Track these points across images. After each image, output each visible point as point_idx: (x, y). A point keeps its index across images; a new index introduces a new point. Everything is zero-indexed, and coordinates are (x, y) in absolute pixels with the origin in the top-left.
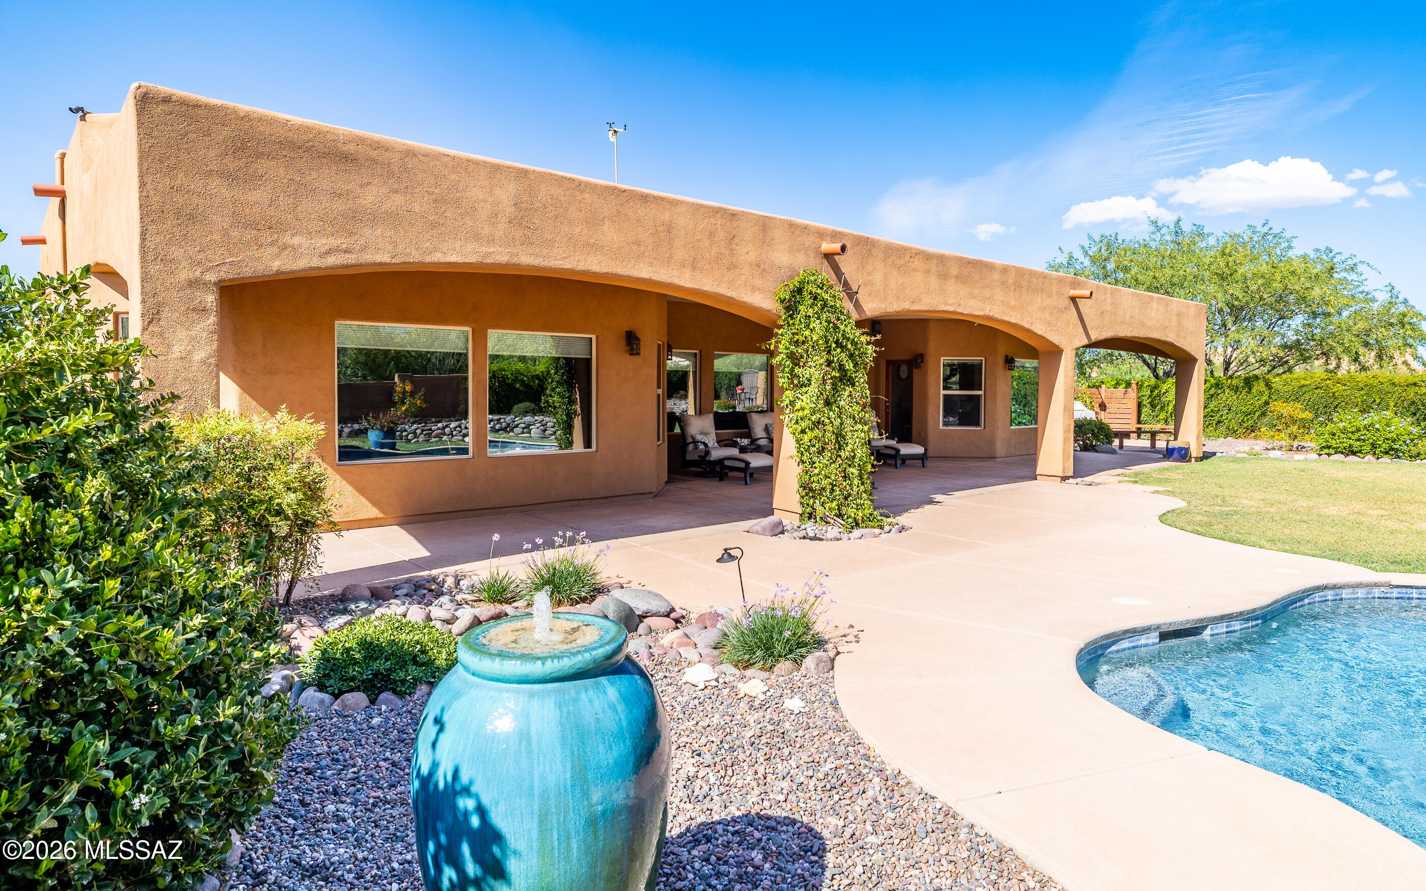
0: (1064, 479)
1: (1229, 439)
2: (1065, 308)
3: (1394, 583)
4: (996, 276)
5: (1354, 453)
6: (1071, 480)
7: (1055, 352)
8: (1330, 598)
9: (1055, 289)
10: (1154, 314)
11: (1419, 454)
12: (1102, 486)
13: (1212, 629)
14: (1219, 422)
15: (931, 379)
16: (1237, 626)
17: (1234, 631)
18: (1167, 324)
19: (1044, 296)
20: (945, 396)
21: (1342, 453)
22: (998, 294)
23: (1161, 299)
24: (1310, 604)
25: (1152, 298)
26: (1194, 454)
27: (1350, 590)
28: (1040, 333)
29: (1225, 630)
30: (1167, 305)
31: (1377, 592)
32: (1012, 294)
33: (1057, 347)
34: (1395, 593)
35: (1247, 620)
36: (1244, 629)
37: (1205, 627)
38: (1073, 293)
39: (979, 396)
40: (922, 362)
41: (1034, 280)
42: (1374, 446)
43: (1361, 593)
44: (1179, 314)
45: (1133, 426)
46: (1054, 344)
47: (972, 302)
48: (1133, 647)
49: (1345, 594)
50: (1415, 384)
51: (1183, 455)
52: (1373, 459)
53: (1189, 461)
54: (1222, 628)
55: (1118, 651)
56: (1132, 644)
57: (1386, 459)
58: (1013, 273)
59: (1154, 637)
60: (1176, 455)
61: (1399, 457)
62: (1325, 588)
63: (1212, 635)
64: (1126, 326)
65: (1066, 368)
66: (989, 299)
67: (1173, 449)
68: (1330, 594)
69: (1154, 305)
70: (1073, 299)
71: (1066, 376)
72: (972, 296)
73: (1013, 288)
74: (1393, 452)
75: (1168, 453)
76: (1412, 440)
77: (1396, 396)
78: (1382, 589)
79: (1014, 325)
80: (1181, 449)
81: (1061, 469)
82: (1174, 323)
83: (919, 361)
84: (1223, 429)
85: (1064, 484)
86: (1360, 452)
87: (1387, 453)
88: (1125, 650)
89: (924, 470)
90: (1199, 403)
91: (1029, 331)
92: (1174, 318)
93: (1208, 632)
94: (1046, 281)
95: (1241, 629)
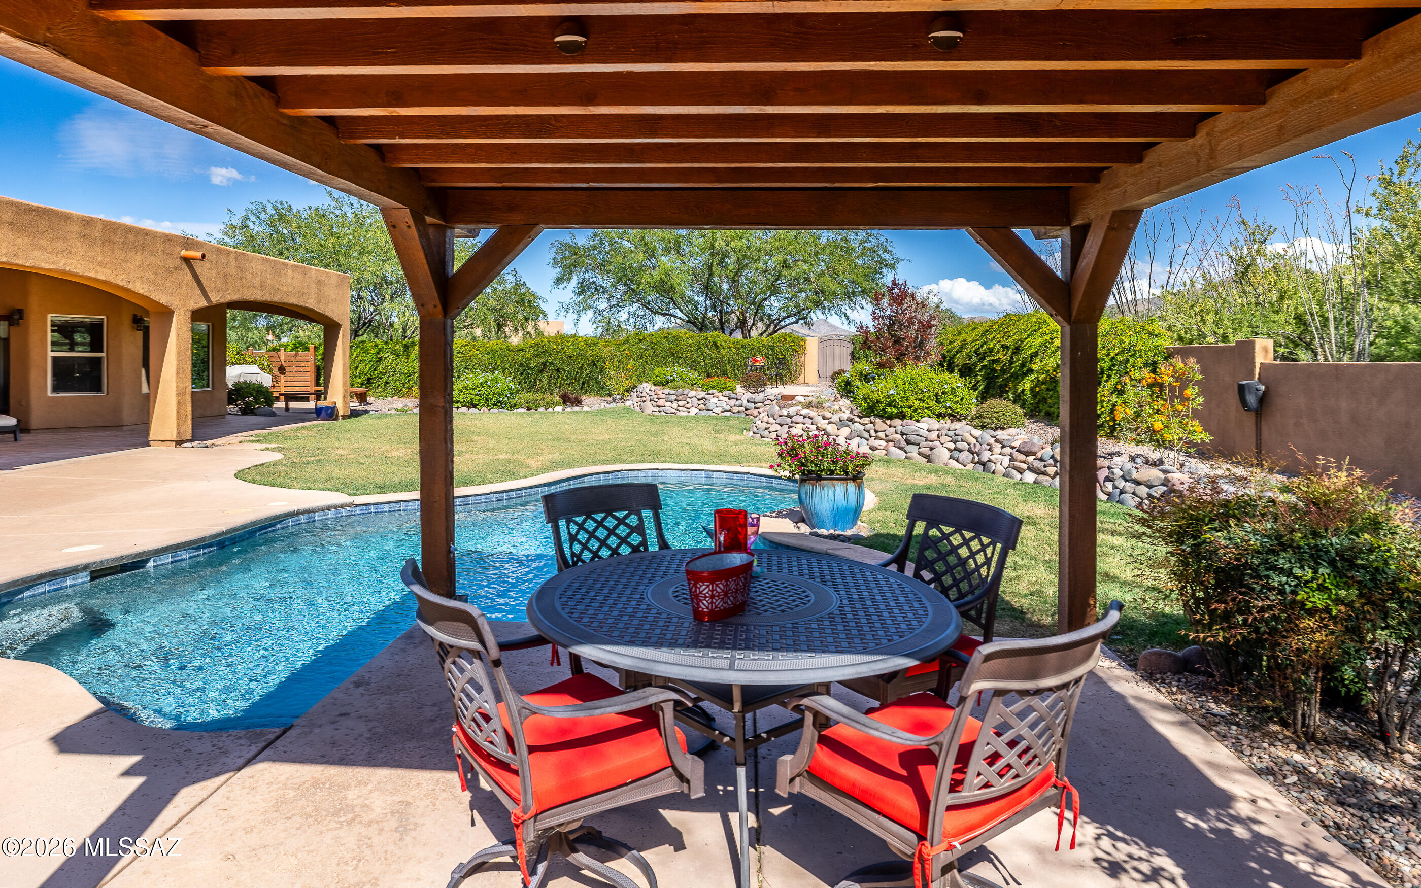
0: (179, 443)
1: (395, 398)
2: (176, 268)
3: (356, 503)
4: (74, 228)
5: (474, 406)
6: (188, 444)
7: (167, 313)
8: (303, 521)
9: (161, 248)
10: (289, 281)
11: (515, 405)
12: (220, 447)
13: (154, 561)
14: (387, 383)
15: (34, 339)
16: (185, 555)
17: (182, 560)
18: (305, 290)
19: (145, 254)
20: (55, 359)
21: (466, 406)
22: (78, 247)
23: (297, 266)
24: (282, 528)
25: (287, 265)
26: (341, 413)
27: (322, 513)
28: (141, 292)
29: (170, 560)
30: (304, 273)
31: (344, 512)
32: (99, 249)
33: (167, 307)
34: (358, 510)
35: (199, 548)
36: (194, 557)
37: (147, 561)
38: (184, 253)
39: (100, 359)
40: (21, 318)
41: (131, 237)
42: (487, 400)
43: (331, 514)
44: (318, 282)
45: (312, 389)
46: (162, 305)
47: (37, 254)
48: (55, 590)
49: (317, 516)
50: (522, 350)
51: (330, 414)
52: (486, 410)
53: (337, 419)
54: (168, 559)
55: (33, 596)
56: (54, 587)
57: (495, 410)
58: (100, 226)
59: (84, 577)
60: (323, 414)
61: (503, 408)
62: (298, 513)
63: (154, 567)
64: (255, 290)
65: (178, 329)
66: (67, 252)
67: (321, 409)
68: (303, 519)
69: (290, 272)
70: (187, 260)
71: (178, 337)
72: (36, 247)
73: (100, 242)
74: (498, 404)
75: (319, 413)
76: (512, 394)
77: (510, 359)
78: (348, 509)
79: (105, 282)
80: (327, 408)
81: (175, 433)
82: (313, 290)
83: (16, 317)
84: (390, 389)
85: (179, 448)
86: (477, 405)
87: (495, 405)
88: (44, 593)
89: (16, 444)
90: (344, 365)
91: (127, 290)
92: (313, 285)
93: (151, 564)
94: (148, 239)
95: (190, 558)
